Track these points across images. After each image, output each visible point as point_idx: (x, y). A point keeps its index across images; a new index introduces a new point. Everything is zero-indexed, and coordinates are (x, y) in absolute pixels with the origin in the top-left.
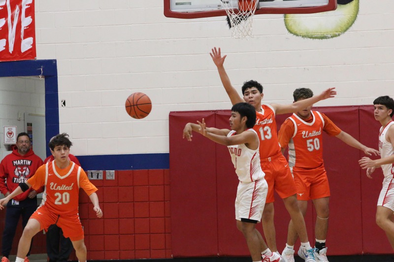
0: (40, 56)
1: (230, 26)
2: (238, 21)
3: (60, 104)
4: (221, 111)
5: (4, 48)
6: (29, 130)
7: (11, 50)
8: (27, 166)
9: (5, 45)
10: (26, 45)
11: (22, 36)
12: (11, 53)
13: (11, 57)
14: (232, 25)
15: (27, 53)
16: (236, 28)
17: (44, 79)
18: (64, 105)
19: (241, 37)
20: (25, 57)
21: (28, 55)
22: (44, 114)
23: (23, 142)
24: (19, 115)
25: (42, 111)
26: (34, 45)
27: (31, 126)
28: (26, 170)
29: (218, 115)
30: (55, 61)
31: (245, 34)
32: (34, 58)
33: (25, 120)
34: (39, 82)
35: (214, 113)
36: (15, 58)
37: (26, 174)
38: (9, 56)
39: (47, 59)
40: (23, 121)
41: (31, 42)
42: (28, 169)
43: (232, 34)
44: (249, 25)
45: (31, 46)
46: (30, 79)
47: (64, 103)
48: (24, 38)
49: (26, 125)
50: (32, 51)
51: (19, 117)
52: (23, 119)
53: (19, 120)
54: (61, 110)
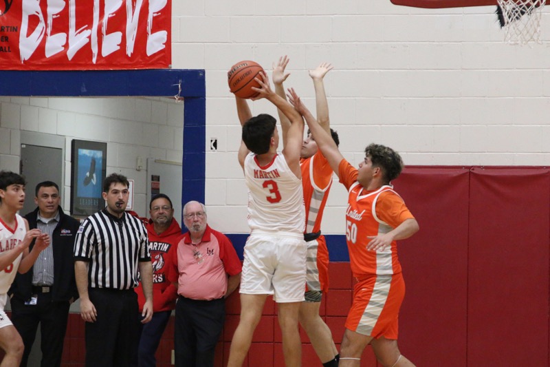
0: (178, 63)
1: (502, 23)
2: (517, 15)
3: (208, 145)
4: (479, 167)
5: (119, 48)
6: (155, 186)
7: (130, 50)
8: (162, 253)
9: (119, 41)
10: (155, 43)
11: (149, 28)
12: (130, 55)
13: (130, 63)
14: (506, 21)
15: (157, 57)
16: (511, 27)
17: (183, 102)
18: (214, 148)
19: (519, 42)
20: (152, 64)
21: (158, 60)
22: (180, 161)
23: (158, 208)
24: (139, 161)
25: (178, 157)
26: (168, 43)
27: (159, 180)
28: (158, 260)
29: (474, 174)
30: (203, 72)
31: (528, 37)
32: (167, 66)
33: (149, 170)
34: (175, 107)
35: (467, 170)
36: (135, 65)
37: (157, 267)
38: (126, 61)
39: (189, 69)
40: (145, 172)
41: (163, 38)
42: (161, 259)
43: (506, 36)
44: (536, 23)
45: (164, 46)
46: (160, 101)
47: (215, 145)
48: (153, 31)
49: (150, 178)
50: (165, 54)
51: (139, 165)
52: (145, 168)
53: (139, 170)
54: (210, 154)
